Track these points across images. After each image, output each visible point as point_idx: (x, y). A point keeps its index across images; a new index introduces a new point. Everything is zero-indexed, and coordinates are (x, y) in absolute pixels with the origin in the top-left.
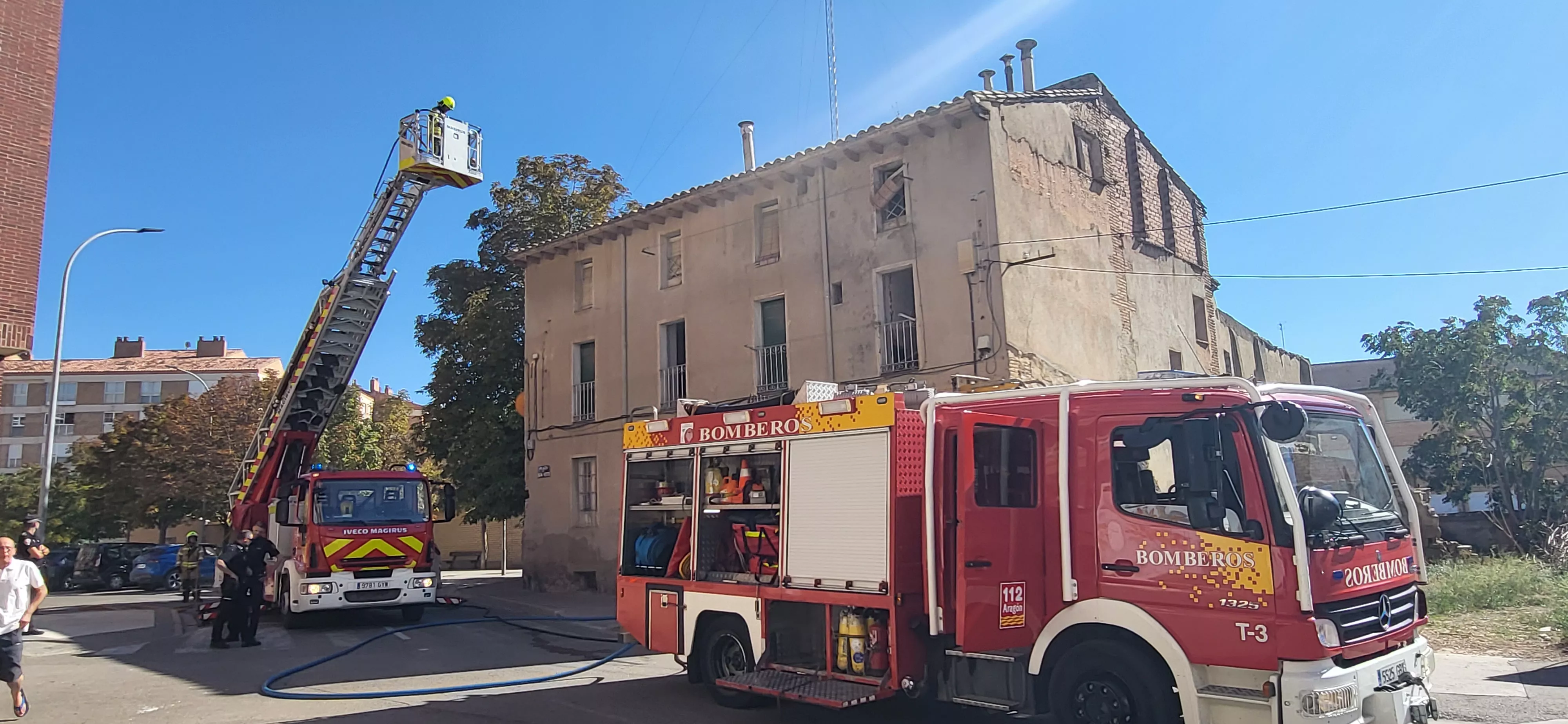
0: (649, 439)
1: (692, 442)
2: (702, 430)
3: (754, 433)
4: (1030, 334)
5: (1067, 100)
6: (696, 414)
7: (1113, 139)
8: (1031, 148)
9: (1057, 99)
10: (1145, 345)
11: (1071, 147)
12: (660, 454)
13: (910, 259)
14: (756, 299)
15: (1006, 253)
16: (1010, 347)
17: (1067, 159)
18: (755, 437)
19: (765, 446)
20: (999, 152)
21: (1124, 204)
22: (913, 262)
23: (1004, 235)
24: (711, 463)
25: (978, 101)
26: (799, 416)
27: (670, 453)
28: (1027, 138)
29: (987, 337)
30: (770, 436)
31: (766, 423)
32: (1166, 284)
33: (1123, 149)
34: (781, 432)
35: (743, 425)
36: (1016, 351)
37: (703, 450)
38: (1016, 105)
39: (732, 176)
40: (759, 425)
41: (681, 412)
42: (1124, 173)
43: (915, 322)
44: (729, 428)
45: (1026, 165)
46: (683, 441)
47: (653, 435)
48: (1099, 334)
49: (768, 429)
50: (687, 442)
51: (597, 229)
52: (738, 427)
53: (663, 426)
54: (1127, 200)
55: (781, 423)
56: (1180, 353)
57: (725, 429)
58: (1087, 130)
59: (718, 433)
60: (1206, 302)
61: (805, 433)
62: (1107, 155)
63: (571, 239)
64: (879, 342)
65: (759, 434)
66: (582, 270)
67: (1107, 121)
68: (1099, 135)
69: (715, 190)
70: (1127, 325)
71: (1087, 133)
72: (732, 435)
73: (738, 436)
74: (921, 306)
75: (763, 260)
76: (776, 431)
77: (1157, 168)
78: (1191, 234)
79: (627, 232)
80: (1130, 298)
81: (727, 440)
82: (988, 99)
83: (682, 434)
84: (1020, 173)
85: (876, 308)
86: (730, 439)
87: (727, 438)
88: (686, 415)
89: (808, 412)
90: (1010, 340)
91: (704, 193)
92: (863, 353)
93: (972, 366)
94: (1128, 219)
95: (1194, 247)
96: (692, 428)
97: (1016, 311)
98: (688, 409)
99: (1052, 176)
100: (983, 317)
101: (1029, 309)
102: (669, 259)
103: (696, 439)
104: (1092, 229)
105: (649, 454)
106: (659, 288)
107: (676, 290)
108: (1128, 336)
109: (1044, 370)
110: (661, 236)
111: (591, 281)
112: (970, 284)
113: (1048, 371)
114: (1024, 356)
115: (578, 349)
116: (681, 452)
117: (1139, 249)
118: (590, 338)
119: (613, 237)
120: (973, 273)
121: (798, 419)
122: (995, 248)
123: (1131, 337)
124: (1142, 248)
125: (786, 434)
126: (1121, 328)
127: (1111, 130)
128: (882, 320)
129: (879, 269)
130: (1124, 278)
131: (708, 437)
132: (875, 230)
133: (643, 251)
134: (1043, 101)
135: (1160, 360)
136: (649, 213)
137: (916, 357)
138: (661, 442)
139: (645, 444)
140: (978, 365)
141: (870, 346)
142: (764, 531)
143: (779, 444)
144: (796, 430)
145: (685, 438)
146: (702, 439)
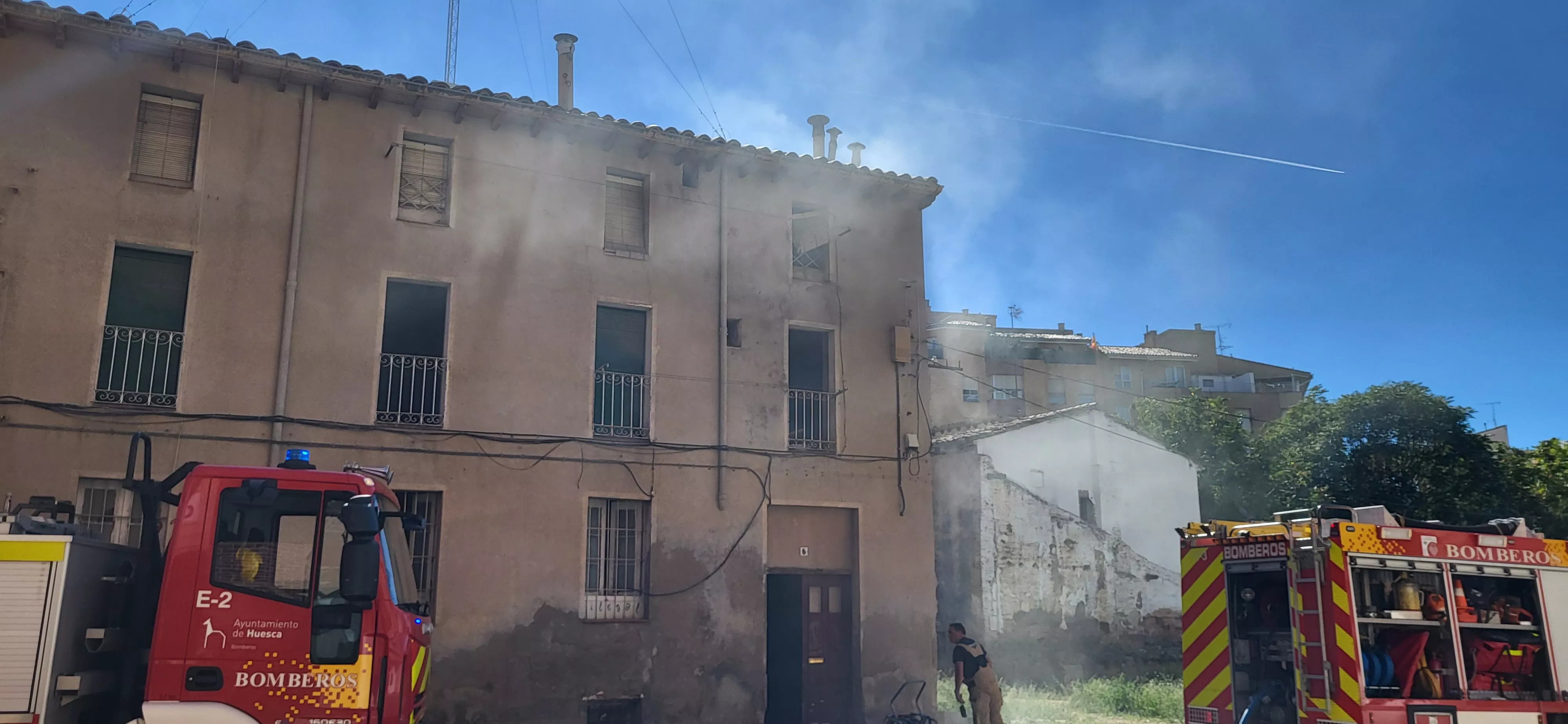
1: (1436, 556)
2: (1449, 547)
3: (1507, 558)
18: (1509, 562)
19: (1519, 573)
22: (836, 328)
26: (1547, 549)
29: (914, 436)
30: (1523, 563)
31: (1517, 551)
34: (1533, 561)
35: (1494, 549)
37: (1452, 566)
40: (1511, 551)
44: (1481, 550)
46: (1425, 553)
49: (1521, 557)
50: (1431, 556)
52: (1491, 551)
55: (1532, 554)
57: (1475, 550)
59: (1468, 552)
61: (1556, 566)
64: (786, 410)
65: (1513, 560)
73: (1491, 558)
75: (619, 249)
76: (1529, 560)
81: (1479, 561)
85: (786, 367)
86: (1482, 560)
87: (1479, 558)
89: (1556, 547)
92: (765, 417)
93: (896, 463)
96: (1435, 541)
100: (909, 414)
102: (402, 174)
103: (1443, 553)
106: (395, 214)
107: (433, 232)
112: (899, 377)
118: (178, 246)
121: (1547, 552)
125: (1538, 564)
131: (1457, 555)
137: (832, 439)
138: (1397, 550)
139: (1373, 550)
140: (902, 463)
141: (776, 411)
142: (1524, 650)
143: (1532, 572)
144: (1547, 562)
145: (1429, 552)
146: (1450, 555)
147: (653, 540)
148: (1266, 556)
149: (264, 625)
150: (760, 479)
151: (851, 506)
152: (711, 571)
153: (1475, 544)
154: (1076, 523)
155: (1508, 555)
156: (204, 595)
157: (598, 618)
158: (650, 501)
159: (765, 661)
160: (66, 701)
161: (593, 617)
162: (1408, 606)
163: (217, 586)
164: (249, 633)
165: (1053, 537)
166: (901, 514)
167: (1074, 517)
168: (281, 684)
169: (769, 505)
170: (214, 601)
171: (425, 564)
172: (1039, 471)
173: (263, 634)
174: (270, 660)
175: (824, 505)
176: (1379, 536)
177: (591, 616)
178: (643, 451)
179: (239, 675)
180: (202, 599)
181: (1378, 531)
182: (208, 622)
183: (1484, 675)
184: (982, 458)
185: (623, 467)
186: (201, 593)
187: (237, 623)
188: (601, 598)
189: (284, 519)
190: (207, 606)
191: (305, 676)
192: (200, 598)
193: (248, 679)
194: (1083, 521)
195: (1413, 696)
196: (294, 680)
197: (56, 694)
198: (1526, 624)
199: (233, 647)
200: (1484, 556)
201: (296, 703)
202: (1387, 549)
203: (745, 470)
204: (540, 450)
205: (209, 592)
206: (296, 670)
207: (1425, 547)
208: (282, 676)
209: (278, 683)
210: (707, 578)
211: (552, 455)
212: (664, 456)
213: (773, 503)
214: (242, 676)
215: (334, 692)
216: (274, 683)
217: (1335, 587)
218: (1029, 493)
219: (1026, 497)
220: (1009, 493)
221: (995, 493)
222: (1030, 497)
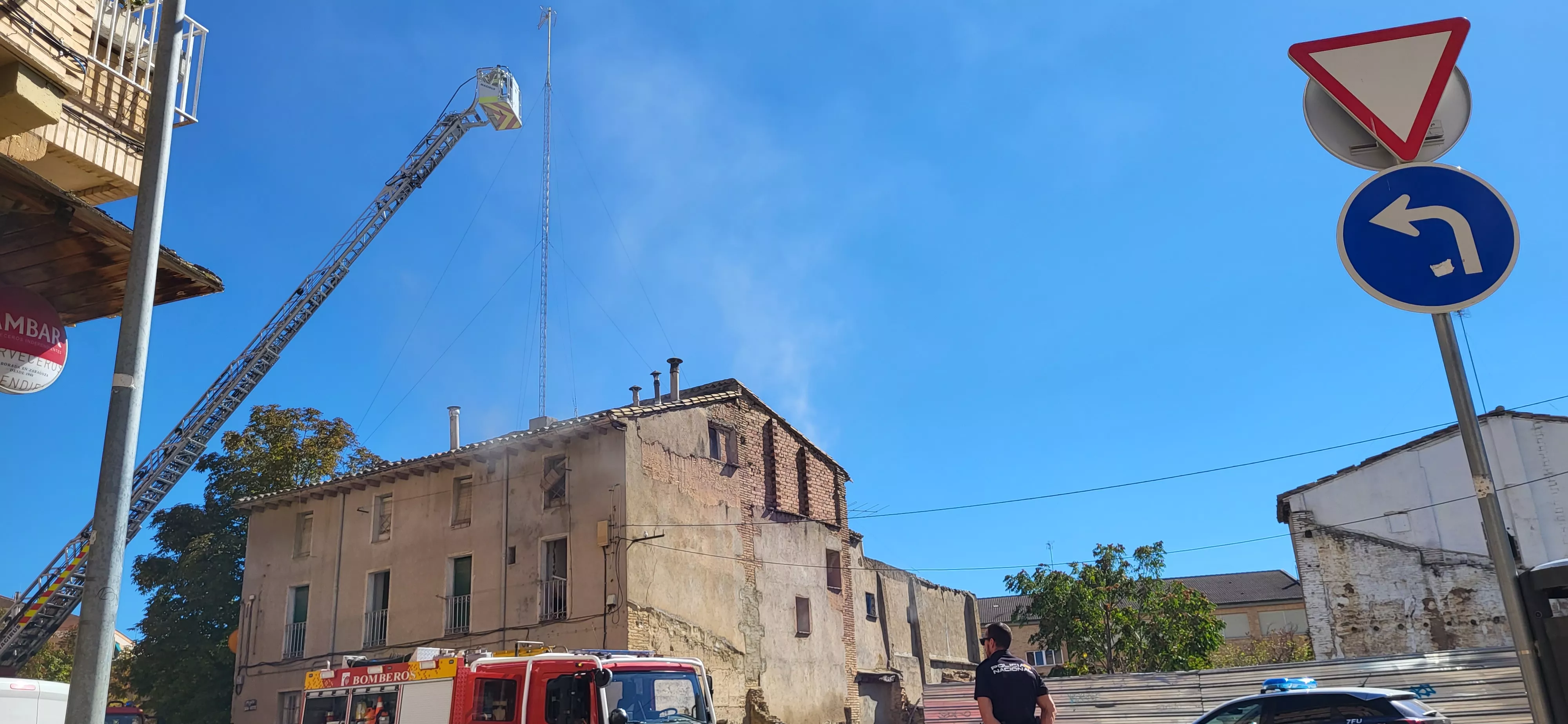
0: (322, 683)
1: (348, 686)
2: (355, 678)
3: (384, 680)
4: (650, 592)
5: (702, 405)
6: (353, 666)
7: (751, 428)
8: (663, 448)
9: (694, 406)
10: (770, 595)
11: (705, 442)
12: (327, 693)
13: (566, 532)
14: (450, 556)
15: (632, 532)
16: (629, 604)
17: (699, 452)
18: (385, 682)
19: (390, 689)
20: (633, 455)
21: (758, 481)
22: (567, 534)
23: (631, 518)
24: (357, 699)
25: (615, 418)
26: (410, 670)
27: (334, 692)
28: (660, 441)
29: (613, 596)
30: (393, 681)
31: (392, 674)
32: (796, 543)
33: (761, 435)
34: (399, 679)
35: (379, 675)
36: (634, 607)
37: (354, 690)
38: (652, 416)
39: (436, 455)
40: (388, 675)
41: (345, 665)
42: (760, 455)
43: (565, 582)
44: (371, 677)
45: (658, 462)
46: (343, 684)
47: (324, 680)
48: (720, 588)
49: (392, 677)
50: (345, 686)
51: (319, 488)
52: (376, 676)
53: (331, 674)
54: (761, 476)
55: (399, 674)
56: (808, 599)
57: (368, 677)
58: (725, 425)
59: (364, 680)
60: (842, 554)
61: (411, 681)
62: (743, 442)
63: (295, 494)
64: (539, 597)
65: (387, 680)
66: (303, 522)
67: (747, 415)
68: (736, 427)
69: (422, 465)
70: (751, 578)
71: (725, 427)
72: (372, 681)
74: (571, 569)
75: (457, 524)
76: (397, 679)
77: (796, 446)
78: (831, 497)
79: (346, 491)
80: (756, 557)
82: (625, 416)
83: (343, 680)
84: (651, 468)
85: (539, 569)
86: (371, 683)
87: (369, 683)
88: (347, 667)
89: (416, 667)
90: (631, 598)
91: (414, 466)
92: (527, 604)
93: (603, 617)
94: (761, 492)
95: (834, 508)
96: (349, 676)
97: (638, 575)
98: (350, 663)
99: (683, 467)
100: (612, 581)
101: (651, 573)
102: (381, 516)
103: (351, 684)
104: (720, 505)
105: (321, 693)
106: (371, 541)
107: (384, 545)
108: (752, 588)
109: (661, 620)
110: (376, 497)
111: (310, 530)
112: (605, 555)
113: (665, 621)
114: (642, 610)
115: (294, 592)
116: (340, 693)
117: (769, 516)
118: (305, 583)
119: (333, 494)
120: (607, 547)
122: (624, 528)
123: (755, 589)
124: (772, 515)
125: (402, 681)
126: (745, 582)
127: (750, 421)
128: (544, 578)
129: (543, 538)
130: (752, 541)
131: (358, 682)
132: (543, 507)
133: (358, 510)
134: (680, 410)
135: (785, 605)
136: (365, 478)
137: (565, 609)
140: (607, 616)
141: (533, 598)
143: (397, 687)
144: (406, 678)
146: (354, 683)
154: (1477, 564)
155: (386, 677)
165: (1429, 589)
167: (1472, 558)
172: (1401, 512)
178: (466, 640)
184: (1297, 515)
212: (474, 641)
218: (1376, 541)
219: (1372, 548)
220: (1342, 548)
221: (1320, 552)
222: (1380, 547)
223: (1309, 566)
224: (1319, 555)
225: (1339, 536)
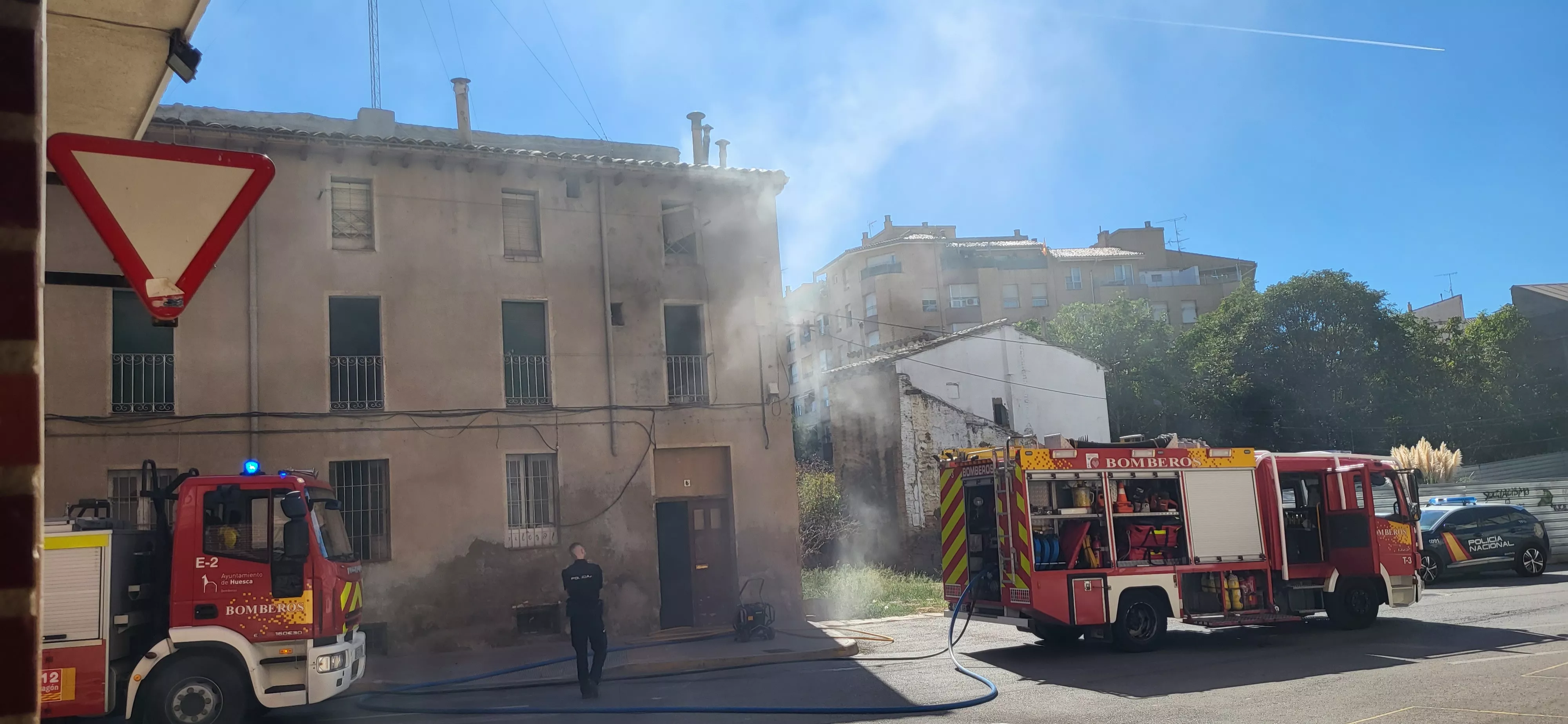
1: (1098, 467)
2: (1108, 460)
3: (1156, 465)
12: (1066, 475)
13: (697, 297)
14: (506, 297)
18: (1157, 467)
19: (1166, 474)
22: (704, 302)
26: (1190, 456)
27: (1078, 474)
29: (775, 384)
30: (1169, 467)
31: (1165, 459)
34: (1178, 465)
37: (1110, 474)
40: (1160, 460)
44: (1134, 460)
46: (1089, 466)
47: (1059, 460)
49: (1168, 462)
50: (1093, 467)
52: (1143, 460)
55: (1177, 460)
57: (1130, 461)
59: (1124, 463)
61: (1197, 467)
64: (665, 373)
65: (1160, 465)
73: (1142, 465)
74: (712, 345)
75: (515, 255)
76: (1174, 464)
81: (1132, 468)
85: (663, 338)
86: (1135, 467)
89: (1197, 454)
92: (648, 380)
93: (760, 407)
96: (1098, 458)
100: (770, 367)
102: (334, 210)
103: (1103, 465)
106: (330, 246)
107: (363, 256)
121: (1190, 458)
125: (1181, 467)
129: (665, 301)
131: (1114, 465)
132: (663, 262)
137: (705, 393)
138: (1065, 466)
139: (1047, 467)
140: (766, 407)
141: (656, 374)
142: (1167, 530)
143: (1177, 473)
144: (1189, 465)
145: (1091, 465)
146: (1109, 466)
147: (561, 483)
148: (984, 475)
149: (240, 576)
150: (646, 430)
151: (724, 444)
152: (609, 504)
153: (1130, 457)
154: (990, 427)
155: (1157, 462)
156: (200, 560)
157: (521, 546)
158: (556, 454)
159: (658, 569)
160: (121, 630)
161: (517, 546)
162: (1080, 505)
163: (208, 554)
164: (231, 582)
165: (969, 441)
166: (766, 448)
167: (988, 422)
168: (255, 612)
169: (655, 450)
170: (207, 564)
171: (381, 515)
172: (955, 384)
173: (240, 582)
174: (246, 597)
175: (701, 446)
176: (1051, 457)
177: (516, 545)
178: (548, 415)
179: (228, 608)
180: (199, 563)
181: (1051, 453)
182: (205, 577)
183: (1138, 549)
184: (901, 376)
185: (532, 429)
186: (198, 559)
187: (223, 576)
188: (523, 531)
189: (253, 501)
190: (203, 567)
191: (270, 606)
192: (198, 562)
193: (234, 610)
194: (997, 426)
195: (1076, 567)
196: (263, 609)
197: (114, 627)
198: (1172, 512)
199: (222, 591)
200: (1137, 465)
201: (266, 623)
202: (1057, 466)
203: (633, 424)
204: (465, 421)
205: (204, 558)
206: (264, 603)
207: (1088, 462)
208: (255, 607)
209: (253, 611)
210: (607, 510)
211: (473, 424)
212: (563, 418)
213: (657, 447)
214: (230, 609)
215: (290, 614)
216: (251, 611)
217: (1018, 496)
218: (945, 404)
219: (943, 408)
220: (926, 406)
221: (913, 407)
222: (946, 408)
223: (906, 417)
224: (913, 409)
225: (925, 397)
